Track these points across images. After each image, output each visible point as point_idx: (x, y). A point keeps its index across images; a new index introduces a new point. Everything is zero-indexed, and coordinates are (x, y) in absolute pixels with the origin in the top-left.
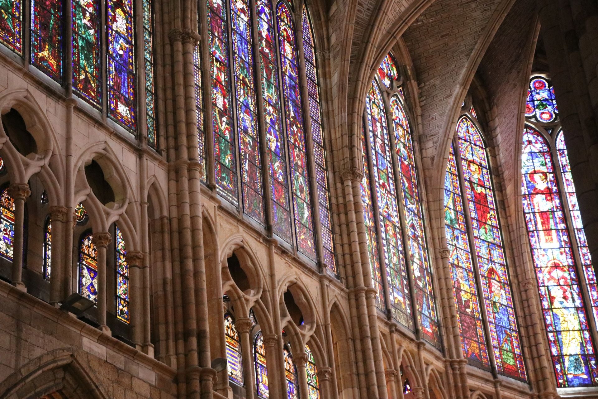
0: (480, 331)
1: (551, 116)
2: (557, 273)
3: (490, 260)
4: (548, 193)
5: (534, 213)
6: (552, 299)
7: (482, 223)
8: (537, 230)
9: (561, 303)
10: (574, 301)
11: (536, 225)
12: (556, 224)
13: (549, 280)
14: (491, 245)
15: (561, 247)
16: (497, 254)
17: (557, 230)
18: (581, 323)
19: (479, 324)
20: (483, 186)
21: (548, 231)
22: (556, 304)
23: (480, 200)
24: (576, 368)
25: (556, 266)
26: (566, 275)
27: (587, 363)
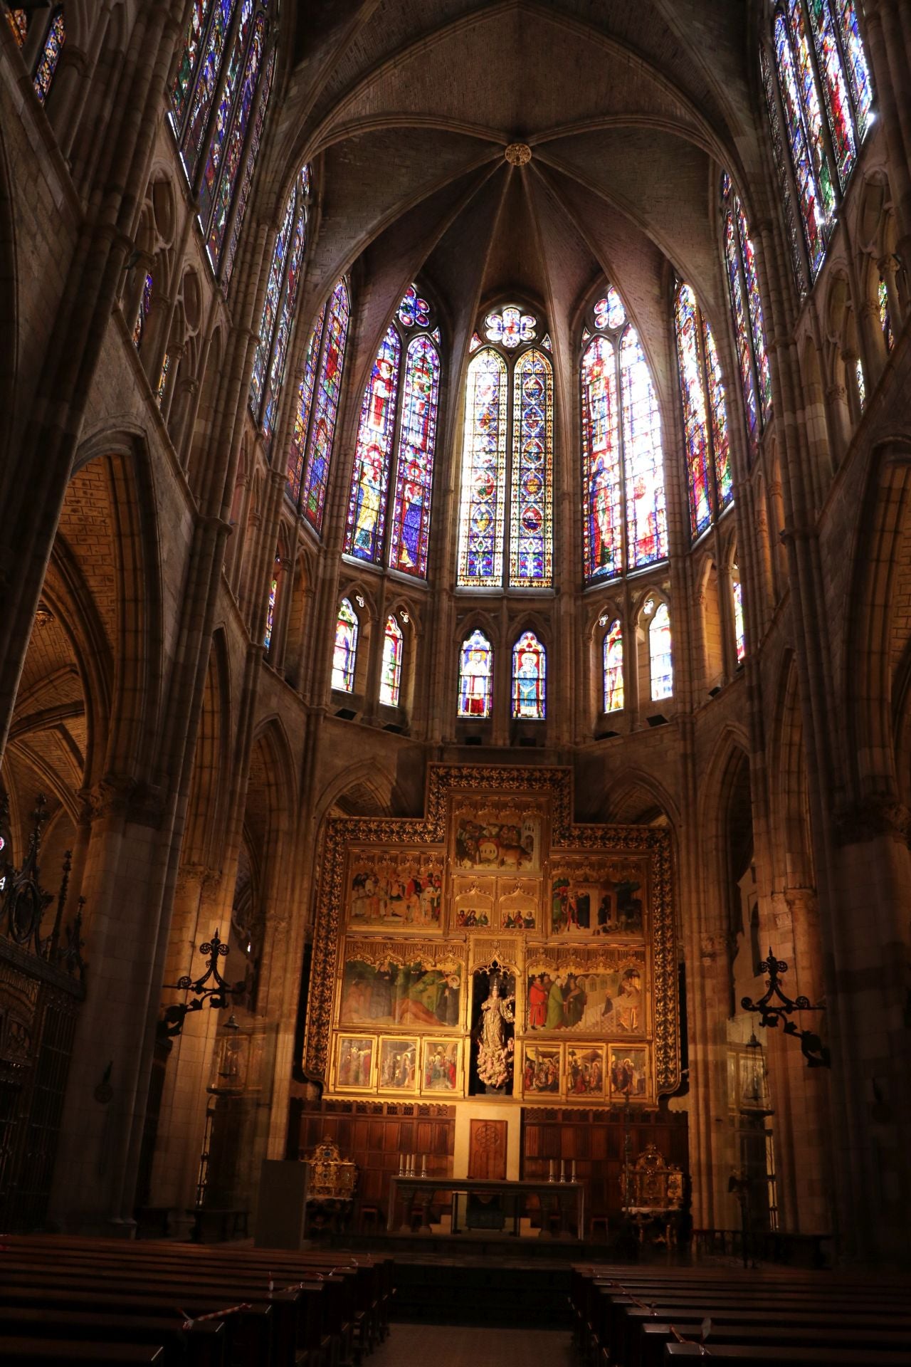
0: (299, 466)
1: (411, 322)
2: (374, 455)
3: (325, 412)
4: (389, 383)
5: (371, 394)
6: (363, 475)
7: (328, 377)
8: (369, 409)
9: (370, 481)
10: (381, 485)
11: (370, 405)
12: (387, 413)
13: (366, 457)
14: (329, 399)
15: (385, 434)
16: (331, 410)
17: (386, 419)
18: (380, 505)
19: (300, 459)
20: (338, 346)
21: (378, 415)
22: (365, 480)
23: (333, 356)
24: (364, 542)
25: (375, 448)
26: (382, 460)
27: (374, 542)
